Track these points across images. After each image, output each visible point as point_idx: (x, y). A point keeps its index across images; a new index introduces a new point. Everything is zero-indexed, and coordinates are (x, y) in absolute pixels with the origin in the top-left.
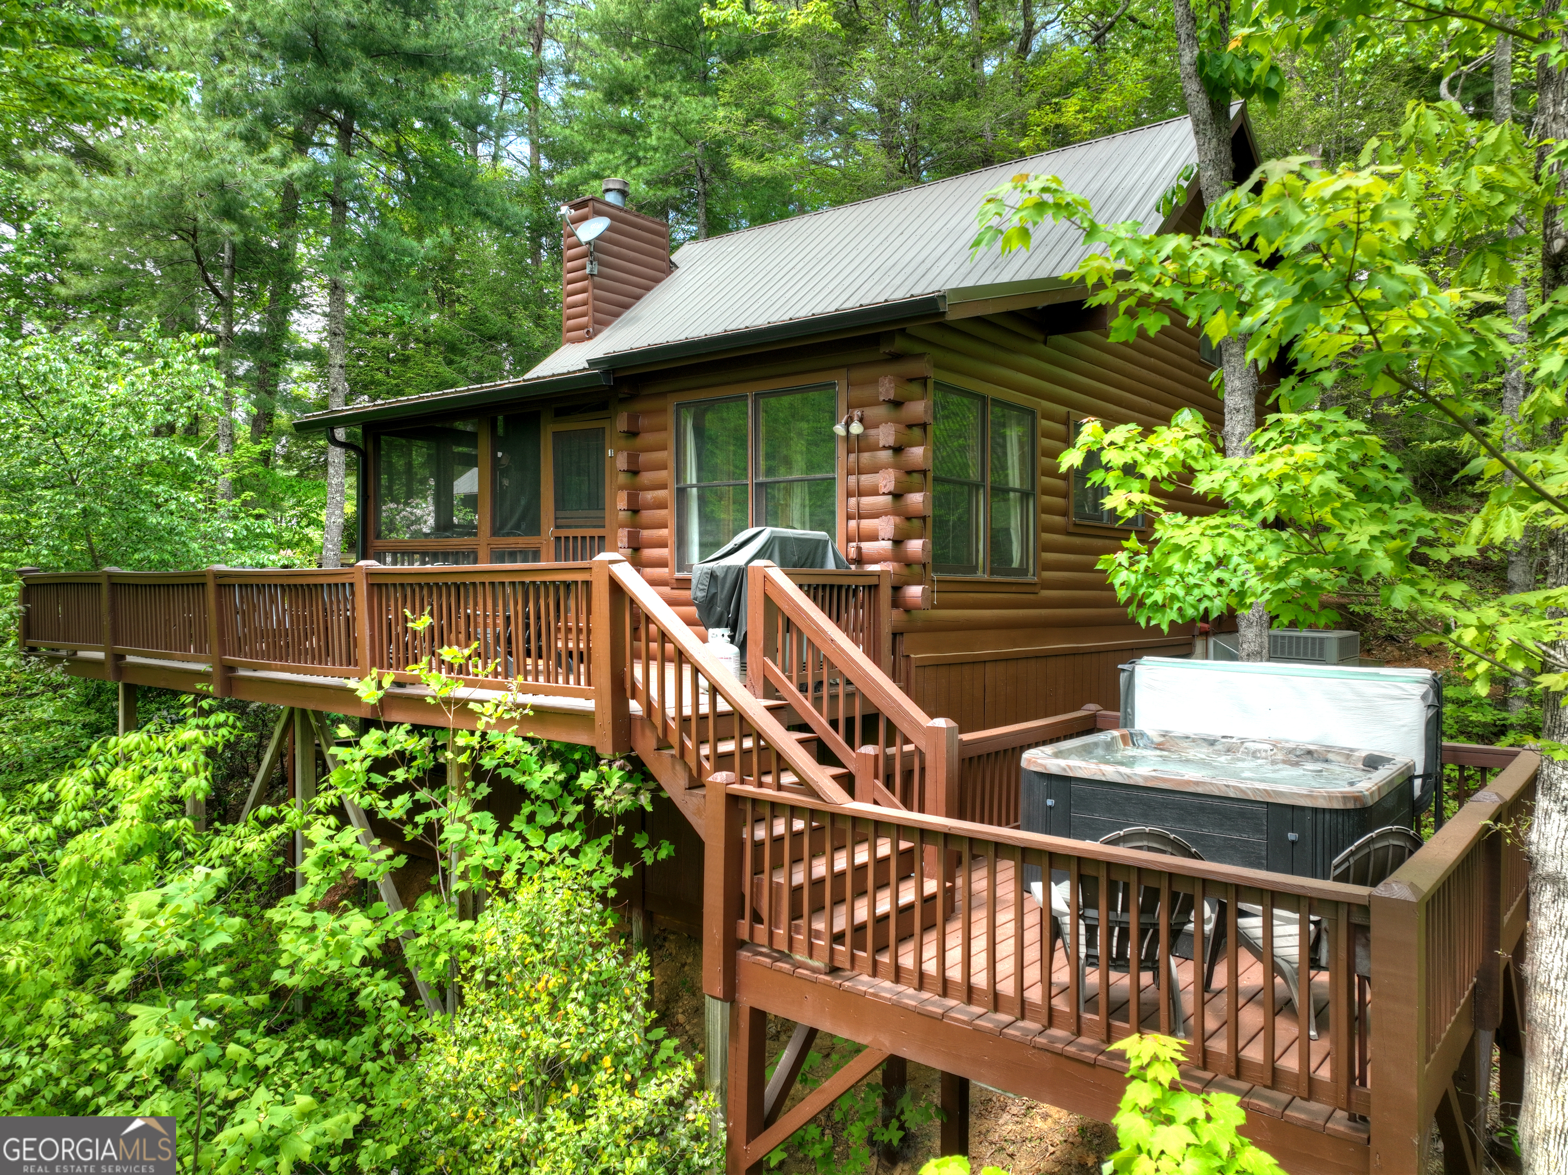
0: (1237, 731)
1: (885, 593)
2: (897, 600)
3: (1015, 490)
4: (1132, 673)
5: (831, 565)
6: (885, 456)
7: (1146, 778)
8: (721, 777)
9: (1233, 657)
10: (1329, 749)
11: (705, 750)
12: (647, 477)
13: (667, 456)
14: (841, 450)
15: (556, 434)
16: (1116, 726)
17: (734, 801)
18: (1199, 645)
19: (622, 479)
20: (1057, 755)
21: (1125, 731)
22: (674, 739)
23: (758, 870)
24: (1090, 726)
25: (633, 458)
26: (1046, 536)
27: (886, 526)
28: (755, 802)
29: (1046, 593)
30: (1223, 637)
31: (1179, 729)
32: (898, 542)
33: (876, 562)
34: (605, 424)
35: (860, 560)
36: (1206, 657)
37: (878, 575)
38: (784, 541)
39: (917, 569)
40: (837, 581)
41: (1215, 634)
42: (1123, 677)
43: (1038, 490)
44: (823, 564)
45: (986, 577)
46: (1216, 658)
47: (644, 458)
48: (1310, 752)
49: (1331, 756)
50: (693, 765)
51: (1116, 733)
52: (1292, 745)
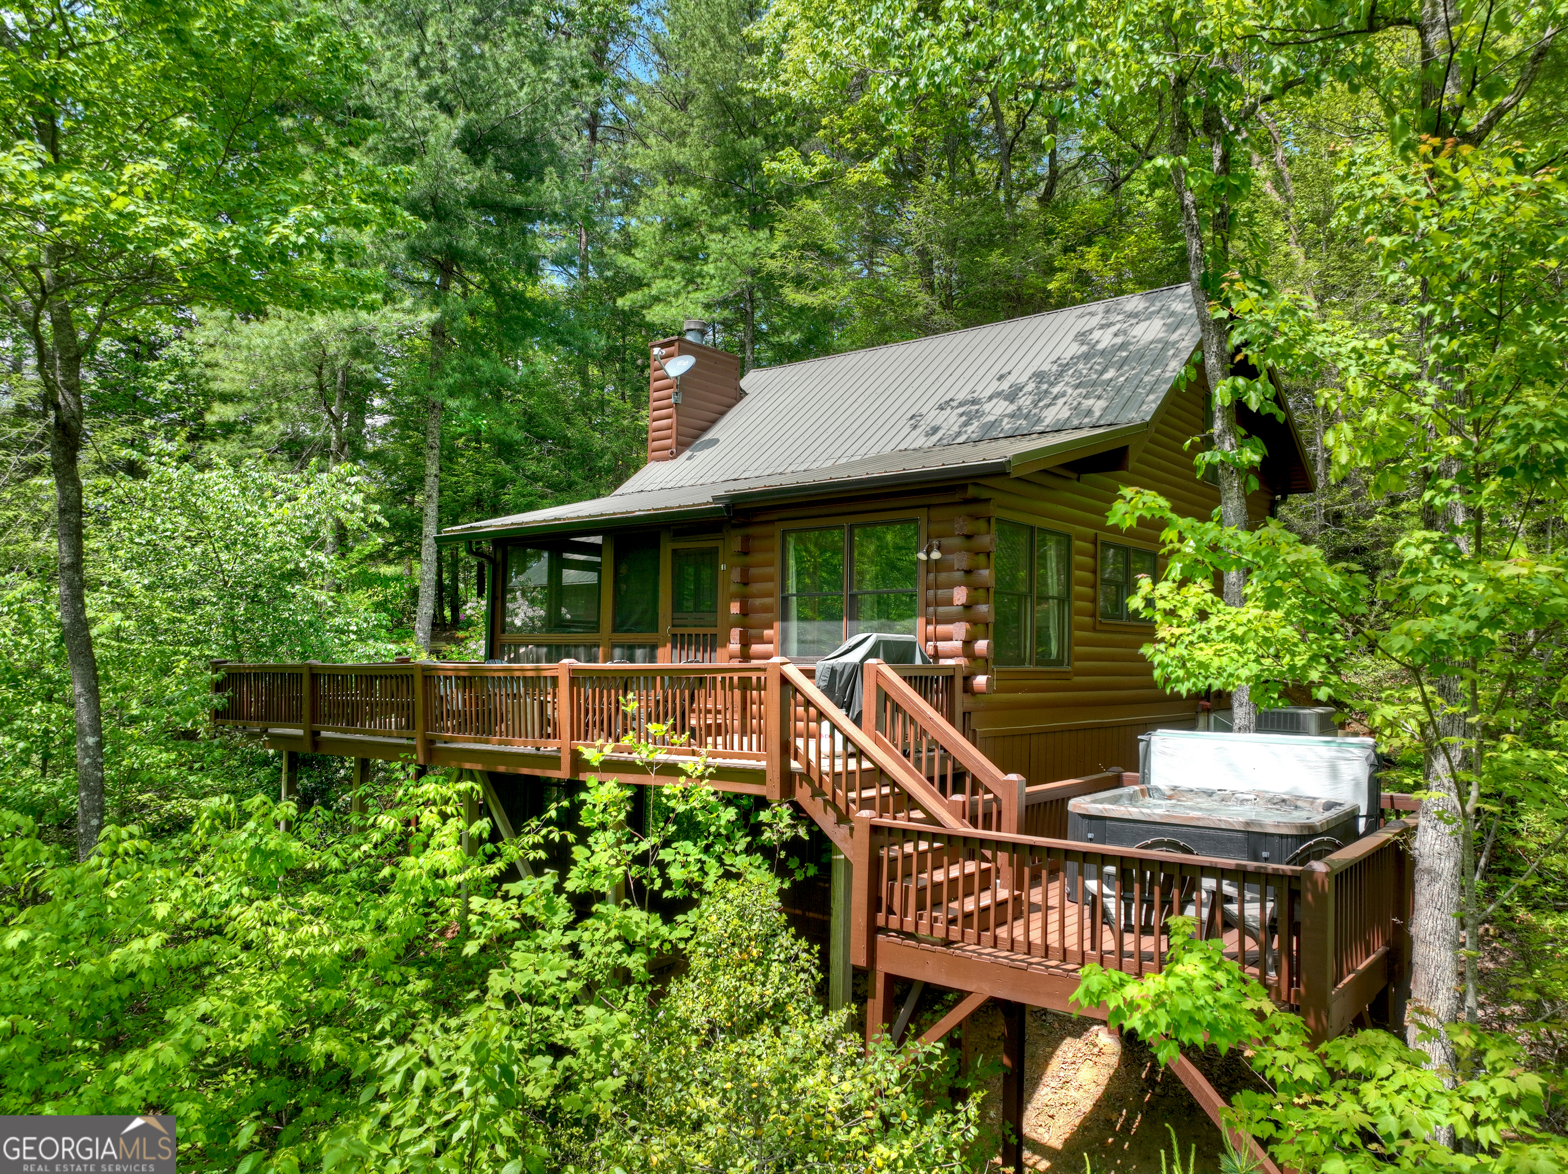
0: (1230, 787)
1: (959, 683)
2: (968, 688)
3: (1053, 598)
4: (1148, 743)
5: (918, 661)
6: (958, 575)
7: (1161, 816)
8: (865, 813)
9: (1228, 729)
10: (1299, 798)
11: (853, 795)
12: (755, 587)
13: (775, 570)
14: (922, 570)
15: (674, 551)
16: (1135, 783)
17: (875, 829)
18: (1202, 720)
19: (734, 588)
20: (1094, 802)
21: (1143, 787)
22: (827, 788)
23: (892, 878)
24: (1117, 782)
25: (745, 572)
26: (1077, 633)
27: (959, 630)
28: (891, 830)
29: (1077, 679)
30: (1222, 713)
31: (1185, 784)
32: (968, 643)
33: (951, 657)
34: (719, 544)
35: (936, 656)
36: (1208, 729)
37: (953, 668)
38: (887, 643)
39: (981, 662)
40: (924, 674)
41: (1215, 711)
42: (1142, 745)
43: (1073, 596)
44: (912, 660)
45: (1032, 668)
46: (1216, 730)
47: (753, 571)
48: (1284, 801)
49: (1299, 803)
50: (842, 807)
51: (1137, 788)
52: (1271, 795)
